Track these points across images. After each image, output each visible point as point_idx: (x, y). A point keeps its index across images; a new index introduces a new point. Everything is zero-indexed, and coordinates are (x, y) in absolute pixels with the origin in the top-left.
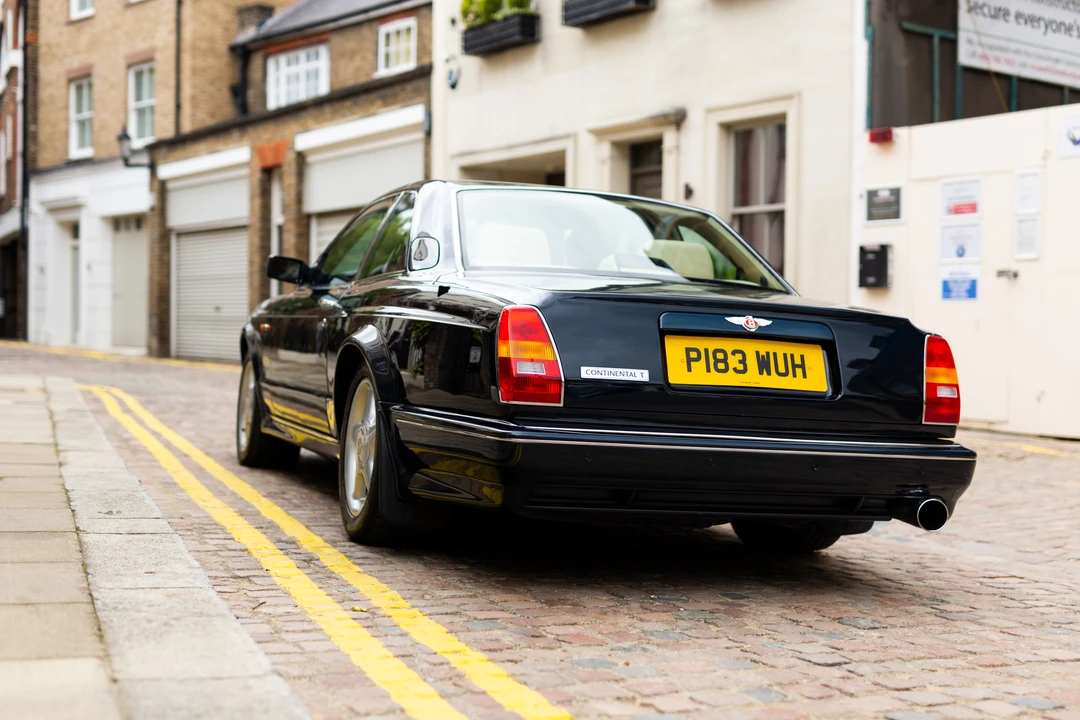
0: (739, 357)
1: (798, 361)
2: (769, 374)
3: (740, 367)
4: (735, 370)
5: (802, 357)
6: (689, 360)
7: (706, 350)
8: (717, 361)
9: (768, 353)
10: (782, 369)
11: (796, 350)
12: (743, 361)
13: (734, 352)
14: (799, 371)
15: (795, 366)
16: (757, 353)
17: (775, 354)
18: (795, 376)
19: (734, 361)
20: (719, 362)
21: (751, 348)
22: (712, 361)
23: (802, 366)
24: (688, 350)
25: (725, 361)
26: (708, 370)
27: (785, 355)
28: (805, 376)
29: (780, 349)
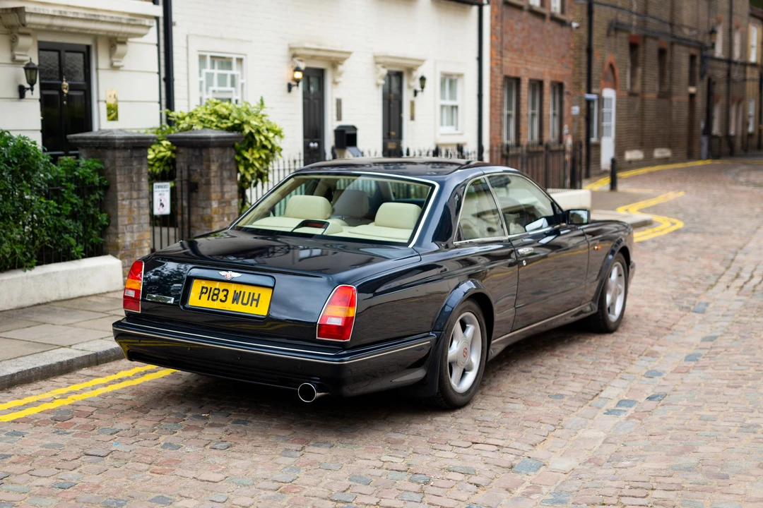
0: (225, 293)
1: (256, 297)
2: (237, 303)
3: (224, 299)
4: (221, 300)
5: (259, 295)
6: (202, 293)
7: (211, 288)
8: (214, 294)
9: (241, 292)
10: (245, 301)
11: (257, 291)
12: (226, 296)
13: (223, 291)
14: (255, 303)
15: (253, 300)
16: (235, 291)
17: (244, 292)
18: (251, 305)
19: (221, 296)
20: (214, 296)
21: (232, 288)
22: (211, 294)
23: (257, 301)
24: (203, 288)
25: (217, 295)
26: (208, 299)
27: (250, 293)
28: (257, 306)
29: (247, 289)
